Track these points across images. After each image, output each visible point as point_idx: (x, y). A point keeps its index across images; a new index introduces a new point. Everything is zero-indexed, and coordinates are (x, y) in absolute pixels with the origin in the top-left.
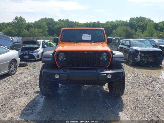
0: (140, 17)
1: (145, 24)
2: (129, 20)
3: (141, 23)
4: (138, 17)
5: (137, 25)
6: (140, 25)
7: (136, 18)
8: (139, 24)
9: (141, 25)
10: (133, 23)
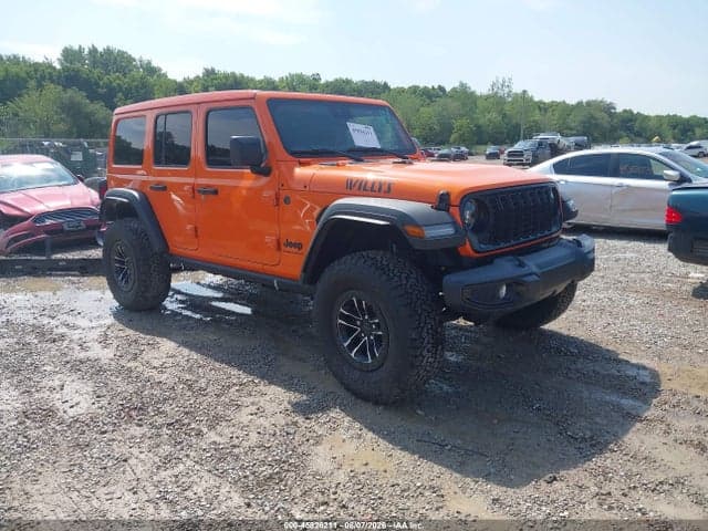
0: (108, 50)
1: (136, 83)
2: (60, 57)
3: (118, 77)
4: (100, 49)
5: (101, 83)
6: (114, 84)
7: (90, 52)
8: (111, 82)
9: (119, 84)
10: (85, 76)
